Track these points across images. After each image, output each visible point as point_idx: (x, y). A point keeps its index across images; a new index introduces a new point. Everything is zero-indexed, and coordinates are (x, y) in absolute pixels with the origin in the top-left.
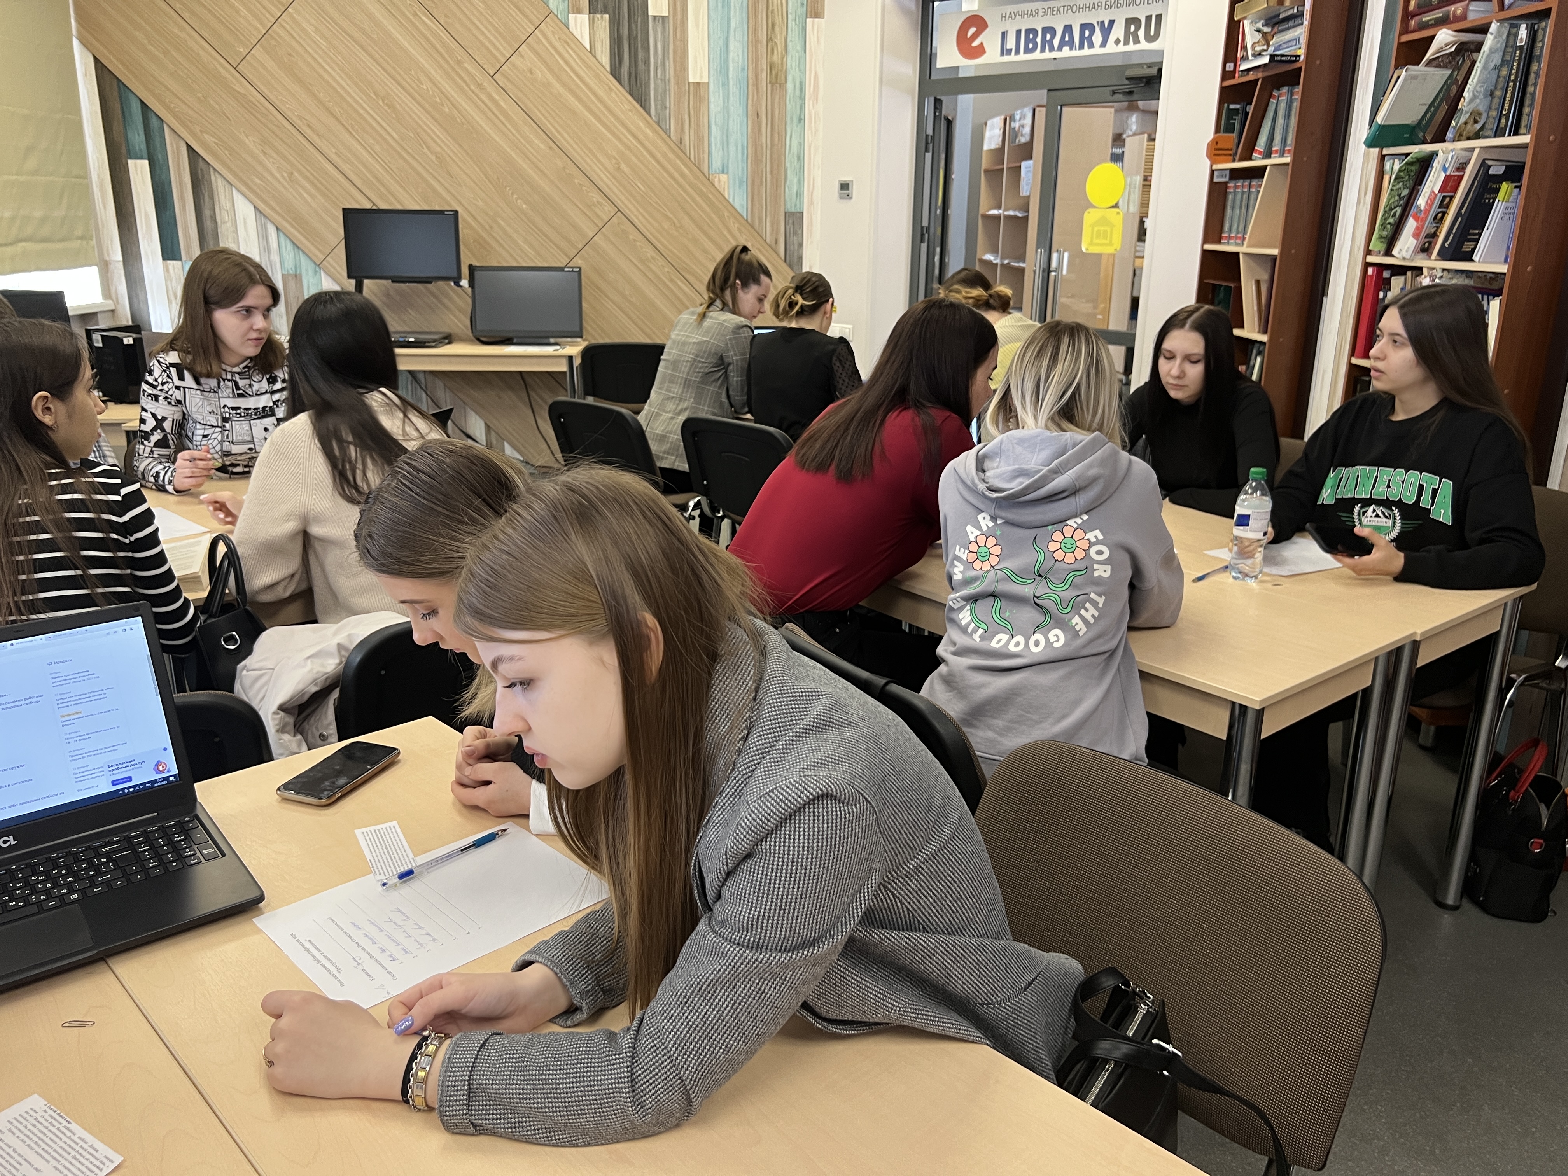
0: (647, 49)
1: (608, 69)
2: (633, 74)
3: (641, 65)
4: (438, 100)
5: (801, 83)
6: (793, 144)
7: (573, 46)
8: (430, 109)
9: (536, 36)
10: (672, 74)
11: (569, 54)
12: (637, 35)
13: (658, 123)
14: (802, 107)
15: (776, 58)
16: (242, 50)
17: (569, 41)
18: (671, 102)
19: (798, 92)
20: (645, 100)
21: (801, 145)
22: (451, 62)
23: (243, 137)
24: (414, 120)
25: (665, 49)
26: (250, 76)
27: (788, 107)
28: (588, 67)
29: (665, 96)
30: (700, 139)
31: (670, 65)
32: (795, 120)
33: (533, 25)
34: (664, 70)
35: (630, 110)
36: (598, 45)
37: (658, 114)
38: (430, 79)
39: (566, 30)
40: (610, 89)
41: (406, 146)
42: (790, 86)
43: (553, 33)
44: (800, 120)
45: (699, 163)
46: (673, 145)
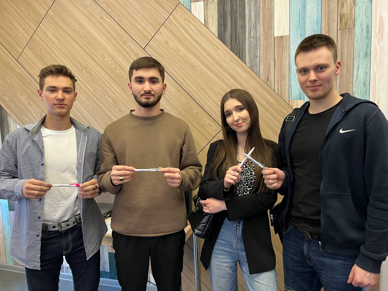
0: (244, 18)
1: (217, 35)
2: (234, 36)
3: (239, 30)
4: (114, 66)
5: (367, 27)
6: (360, 74)
7: (194, 23)
8: (109, 72)
9: (171, 20)
10: (262, 32)
11: (191, 28)
12: (236, 9)
13: (251, 68)
14: (369, 45)
15: (346, 10)
16: (20, 50)
17: (191, 20)
18: (261, 53)
19: (364, 34)
20: (242, 53)
21: (367, 74)
22: (121, 43)
23: (20, 96)
24: (100, 79)
25: (257, 16)
26: (23, 64)
27: (356, 45)
28: (203, 35)
29: (256, 48)
30: (282, 77)
31: (260, 27)
32: (362, 55)
33: (168, 13)
34: (256, 31)
35: (231, 61)
36: (210, 20)
37: (251, 62)
38: (110, 55)
39: (189, 13)
40: (218, 48)
41: (97, 96)
42: (357, 30)
43: (181, 16)
44: (366, 55)
45: (282, 93)
46: (262, 83)
